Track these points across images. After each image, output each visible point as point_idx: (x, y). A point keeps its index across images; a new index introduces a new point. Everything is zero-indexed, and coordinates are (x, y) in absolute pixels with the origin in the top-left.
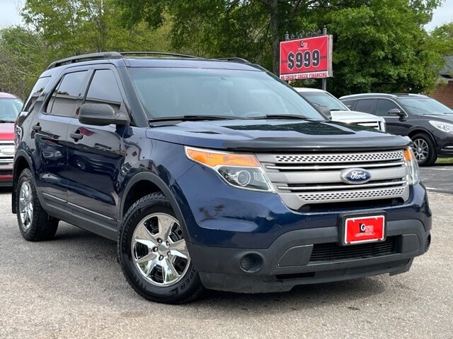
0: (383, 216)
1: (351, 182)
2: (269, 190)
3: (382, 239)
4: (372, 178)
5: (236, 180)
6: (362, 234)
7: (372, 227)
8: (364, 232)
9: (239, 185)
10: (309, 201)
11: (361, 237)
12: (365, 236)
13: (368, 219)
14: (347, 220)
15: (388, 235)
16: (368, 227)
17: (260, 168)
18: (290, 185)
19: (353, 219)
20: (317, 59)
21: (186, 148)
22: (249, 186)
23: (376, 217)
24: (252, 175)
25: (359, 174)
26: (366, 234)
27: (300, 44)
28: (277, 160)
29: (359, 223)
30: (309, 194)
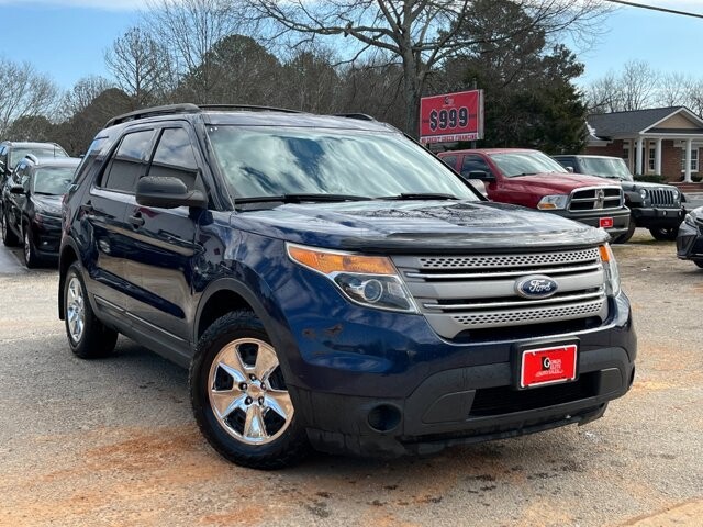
0: (575, 346)
1: (529, 296)
2: (411, 310)
3: (573, 378)
4: (559, 289)
5: (362, 293)
6: (545, 373)
7: (559, 361)
9: (365, 302)
10: (470, 326)
11: (545, 376)
12: (549, 376)
13: (554, 351)
14: (525, 352)
15: (581, 372)
16: (554, 362)
17: (396, 277)
18: (442, 301)
19: (533, 351)
20: (465, 118)
21: (288, 245)
22: (381, 302)
23: (565, 347)
24: (385, 287)
25: (541, 284)
26: (551, 372)
27: (444, 101)
28: (422, 265)
29: (542, 356)
30: (469, 315)
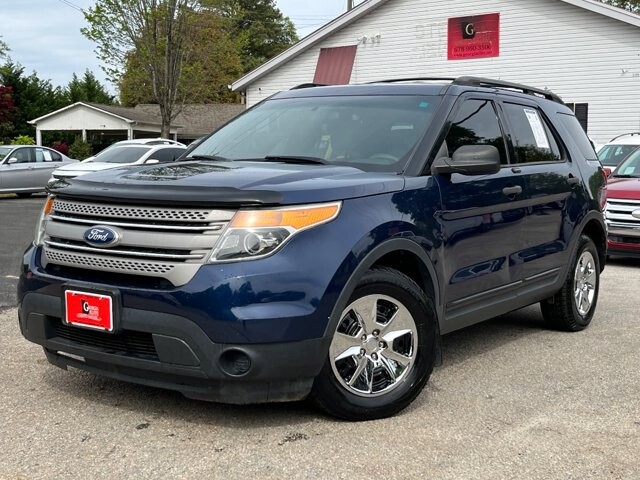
0: (109, 297)
3: (111, 330)
4: (122, 242)
6: (85, 315)
7: (97, 309)
8: (87, 313)
11: (85, 319)
12: (89, 320)
13: (92, 297)
14: (67, 291)
16: (93, 307)
19: (73, 292)
23: (102, 296)
25: (99, 233)
26: (91, 317)
29: (82, 299)
